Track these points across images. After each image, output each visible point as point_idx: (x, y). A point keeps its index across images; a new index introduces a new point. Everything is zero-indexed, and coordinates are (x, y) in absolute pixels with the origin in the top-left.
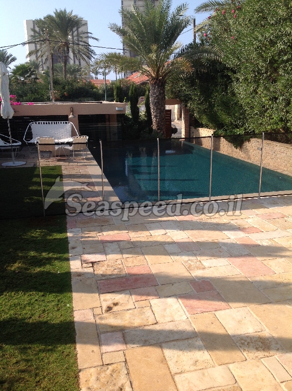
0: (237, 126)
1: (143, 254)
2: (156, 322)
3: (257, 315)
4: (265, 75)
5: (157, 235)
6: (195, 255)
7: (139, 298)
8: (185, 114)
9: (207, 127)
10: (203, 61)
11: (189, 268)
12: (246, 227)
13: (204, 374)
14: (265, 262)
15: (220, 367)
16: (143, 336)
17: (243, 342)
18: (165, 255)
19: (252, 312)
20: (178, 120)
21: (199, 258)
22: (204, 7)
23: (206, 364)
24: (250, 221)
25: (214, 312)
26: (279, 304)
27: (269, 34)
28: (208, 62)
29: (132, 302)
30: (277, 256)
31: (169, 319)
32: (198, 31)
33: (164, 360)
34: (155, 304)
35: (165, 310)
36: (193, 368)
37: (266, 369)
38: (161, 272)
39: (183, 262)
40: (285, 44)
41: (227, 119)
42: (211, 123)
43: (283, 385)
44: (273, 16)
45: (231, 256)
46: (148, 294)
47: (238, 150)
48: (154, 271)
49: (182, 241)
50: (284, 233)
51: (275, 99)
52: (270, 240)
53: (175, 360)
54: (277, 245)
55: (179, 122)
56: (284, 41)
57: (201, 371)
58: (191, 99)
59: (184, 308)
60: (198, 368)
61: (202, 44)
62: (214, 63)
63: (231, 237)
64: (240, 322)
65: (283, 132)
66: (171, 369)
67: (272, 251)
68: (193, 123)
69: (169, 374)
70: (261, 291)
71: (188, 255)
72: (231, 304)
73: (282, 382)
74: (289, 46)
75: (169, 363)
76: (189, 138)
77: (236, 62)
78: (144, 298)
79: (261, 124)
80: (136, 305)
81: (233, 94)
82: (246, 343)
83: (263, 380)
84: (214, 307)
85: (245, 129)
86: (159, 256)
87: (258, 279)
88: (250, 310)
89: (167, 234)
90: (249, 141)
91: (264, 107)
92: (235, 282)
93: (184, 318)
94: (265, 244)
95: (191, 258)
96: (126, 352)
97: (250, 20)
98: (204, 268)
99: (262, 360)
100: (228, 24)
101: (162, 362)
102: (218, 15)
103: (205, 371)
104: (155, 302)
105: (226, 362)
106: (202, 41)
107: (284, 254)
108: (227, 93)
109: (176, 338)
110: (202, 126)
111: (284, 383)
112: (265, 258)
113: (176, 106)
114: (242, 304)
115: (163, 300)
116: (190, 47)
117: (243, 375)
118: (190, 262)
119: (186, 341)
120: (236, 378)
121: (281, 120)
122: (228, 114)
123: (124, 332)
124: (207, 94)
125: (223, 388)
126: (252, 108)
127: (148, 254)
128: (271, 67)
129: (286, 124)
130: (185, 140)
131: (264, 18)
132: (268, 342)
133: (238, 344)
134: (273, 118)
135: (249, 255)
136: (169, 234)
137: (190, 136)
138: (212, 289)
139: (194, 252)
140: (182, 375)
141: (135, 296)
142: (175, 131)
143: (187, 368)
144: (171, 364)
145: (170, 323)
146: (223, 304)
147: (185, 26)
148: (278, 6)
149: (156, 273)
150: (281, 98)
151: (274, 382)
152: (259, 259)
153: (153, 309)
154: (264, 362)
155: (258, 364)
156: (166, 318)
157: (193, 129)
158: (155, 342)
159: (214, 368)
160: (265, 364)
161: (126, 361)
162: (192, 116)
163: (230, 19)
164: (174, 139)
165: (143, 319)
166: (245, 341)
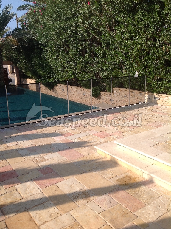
0: (49, 78)
1: (5, 159)
2: (21, 198)
3: (79, 180)
4: (62, 49)
5: (12, 145)
6: (39, 154)
7: (7, 186)
8: (16, 71)
9: (31, 78)
10: (25, 39)
11: (36, 162)
12: (65, 133)
13: (57, 221)
14: (78, 151)
15: (65, 214)
16: (15, 208)
17: (75, 197)
18: (20, 157)
19: (77, 179)
20: (11, 74)
21: (41, 155)
22: (22, 7)
23: (57, 215)
24: (66, 129)
25: (55, 184)
26: (89, 172)
27: (63, 25)
28: (28, 40)
29: (3, 190)
30: (83, 147)
31: (29, 194)
32: (19, 21)
33: (31, 219)
34: (19, 188)
35: (26, 190)
36: (49, 219)
37: (90, 209)
38: (19, 168)
39: (32, 159)
40: (72, 31)
41: (42, 73)
42: (33, 75)
43: (100, 215)
44: (64, 16)
45: (60, 151)
46: (13, 183)
47: (51, 91)
48: (14, 168)
49: (28, 147)
50: (85, 134)
51: (69, 62)
52: (78, 138)
53: (38, 217)
54: (83, 141)
55: (12, 75)
56: (71, 30)
57: (55, 219)
58: (19, 61)
59: (37, 186)
60: (52, 218)
61: (23, 29)
62: (31, 40)
63: (58, 140)
64: (71, 186)
65: (74, 80)
66: (37, 223)
67: (81, 144)
68: (22, 76)
69: (36, 227)
70: (79, 166)
71: (35, 154)
72: (65, 178)
73: (99, 214)
74: (74, 32)
75: (35, 220)
76: (20, 84)
77: (45, 40)
78: (11, 185)
79: (63, 76)
80: (7, 191)
81: (44, 59)
82: (76, 197)
83: (89, 215)
84: (55, 181)
85: (54, 79)
86: (17, 158)
87: (76, 161)
88: (75, 178)
89: (19, 144)
90: (57, 86)
91: (63, 66)
92: (65, 164)
93: (39, 191)
94: (76, 141)
95: (36, 156)
96: (6, 221)
97: (51, 17)
98: (45, 160)
99: (87, 204)
100: (38, 18)
101: (30, 220)
102: (31, 12)
103: (57, 219)
104: (19, 186)
105: (68, 210)
106: (23, 27)
107: (87, 145)
108: (41, 58)
109: (36, 204)
110: (28, 77)
111: (100, 214)
112: (78, 149)
113: (9, 66)
114: (70, 176)
115: (24, 184)
116: (16, 31)
117: (78, 215)
118: (36, 158)
119: (43, 205)
120: (75, 218)
121: (73, 74)
122: (43, 70)
123: (1, 209)
124: (29, 59)
125: (69, 225)
126: (57, 67)
127: (8, 158)
128: (65, 44)
129: (76, 76)
130: (18, 86)
131: (59, 16)
132: (88, 194)
133: (72, 199)
134: (69, 73)
135: (69, 148)
136: (20, 144)
137: (21, 83)
138: (52, 171)
139: (38, 152)
140: (44, 225)
141: (4, 186)
142: (11, 80)
143: (46, 220)
144: (36, 220)
145: (31, 197)
146: (60, 178)
147: (12, 18)
148: (66, 10)
149: (16, 169)
150: (72, 62)
151: (95, 214)
152: (75, 149)
153: (19, 191)
154: (87, 205)
155: (85, 207)
156: (28, 194)
157: (22, 79)
158: (24, 210)
159: (61, 216)
160: (89, 206)
161: (7, 226)
162: (21, 71)
163: (39, 15)
164: (11, 85)
165: (13, 198)
166: (76, 196)
